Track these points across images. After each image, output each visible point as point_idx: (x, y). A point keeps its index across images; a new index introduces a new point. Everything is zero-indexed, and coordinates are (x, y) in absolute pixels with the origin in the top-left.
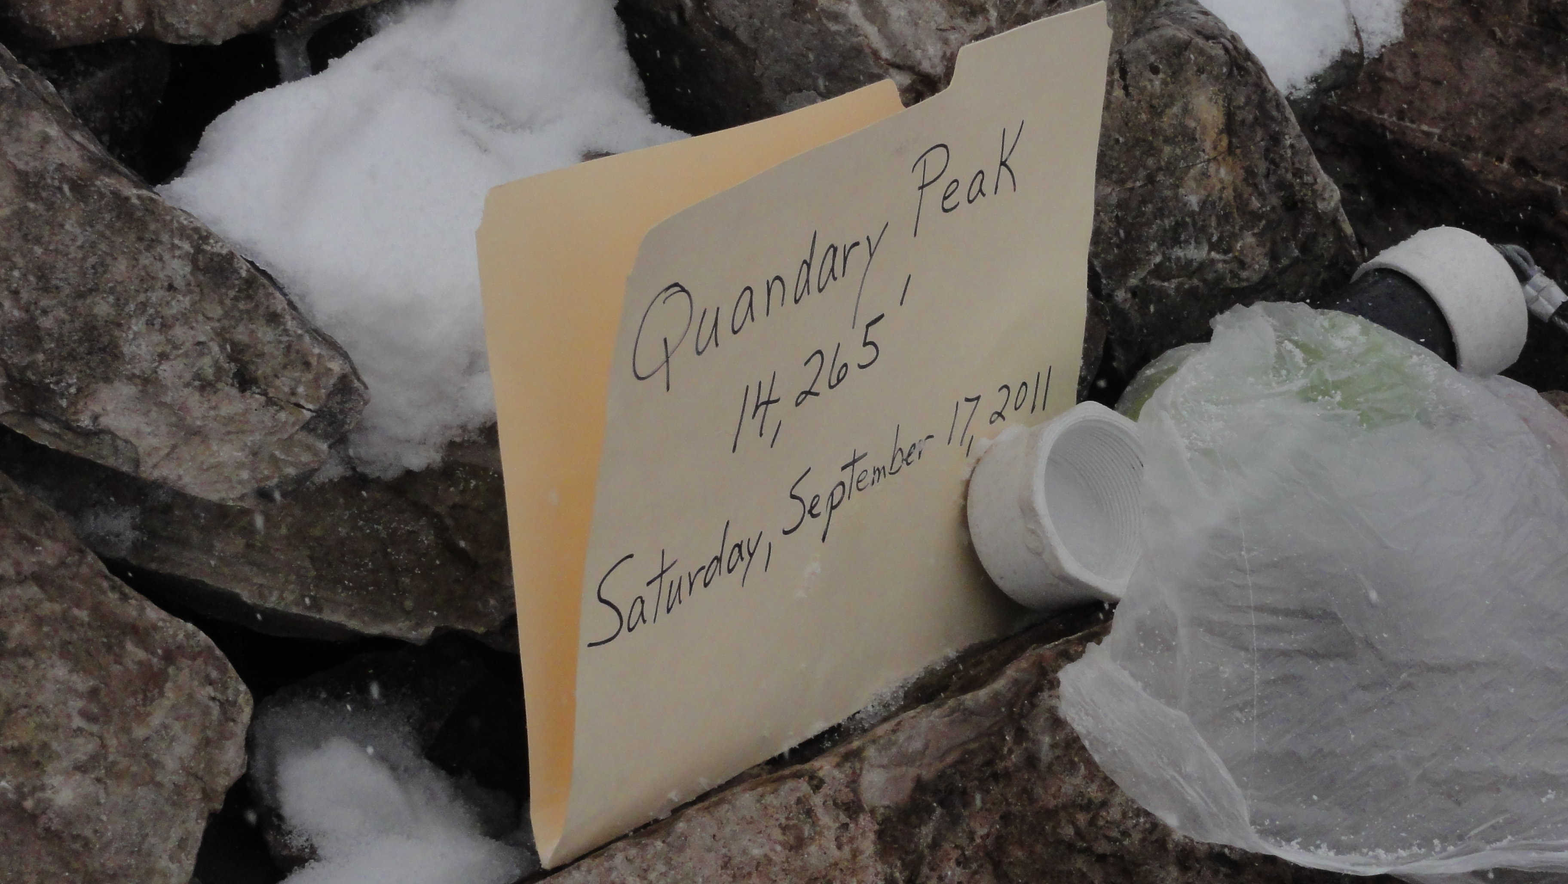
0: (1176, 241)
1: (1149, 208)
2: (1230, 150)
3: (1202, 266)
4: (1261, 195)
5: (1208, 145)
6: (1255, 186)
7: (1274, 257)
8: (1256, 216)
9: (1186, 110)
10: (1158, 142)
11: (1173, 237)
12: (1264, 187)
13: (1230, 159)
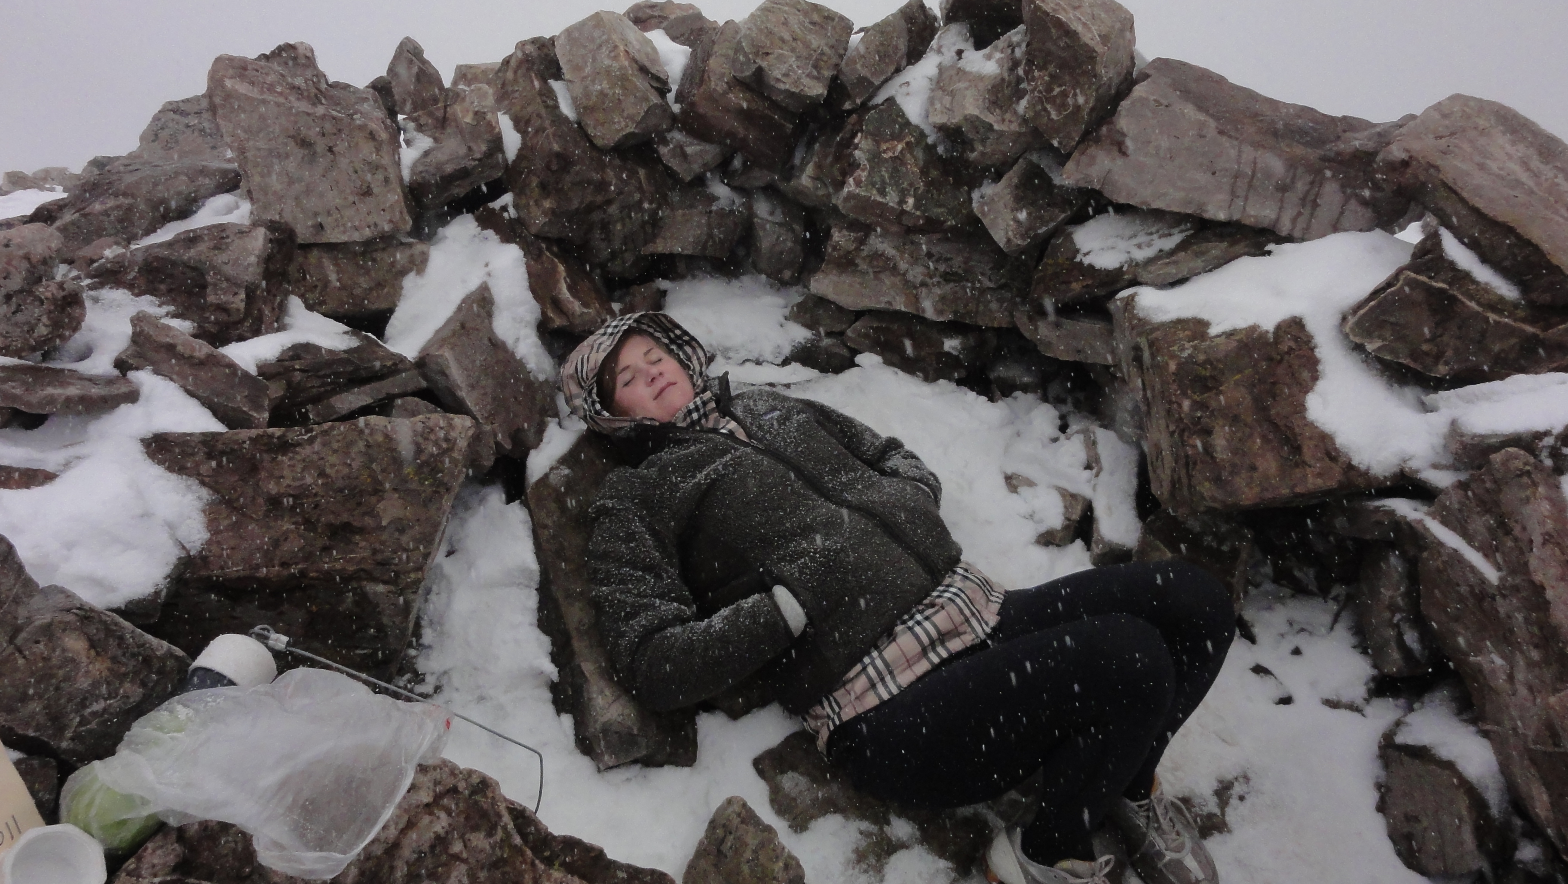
0: (85, 707)
1: (62, 701)
2: (98, 654)
3: (105, 710)
4: (124, 664)
5: (84, 659)
6: (119, 662)
7: (143, 684)
8: (125, 675)
9: (64, 650)
10: (55, 671)
11: (83, 705)
12: (124, 660)
13: (99, 658)
